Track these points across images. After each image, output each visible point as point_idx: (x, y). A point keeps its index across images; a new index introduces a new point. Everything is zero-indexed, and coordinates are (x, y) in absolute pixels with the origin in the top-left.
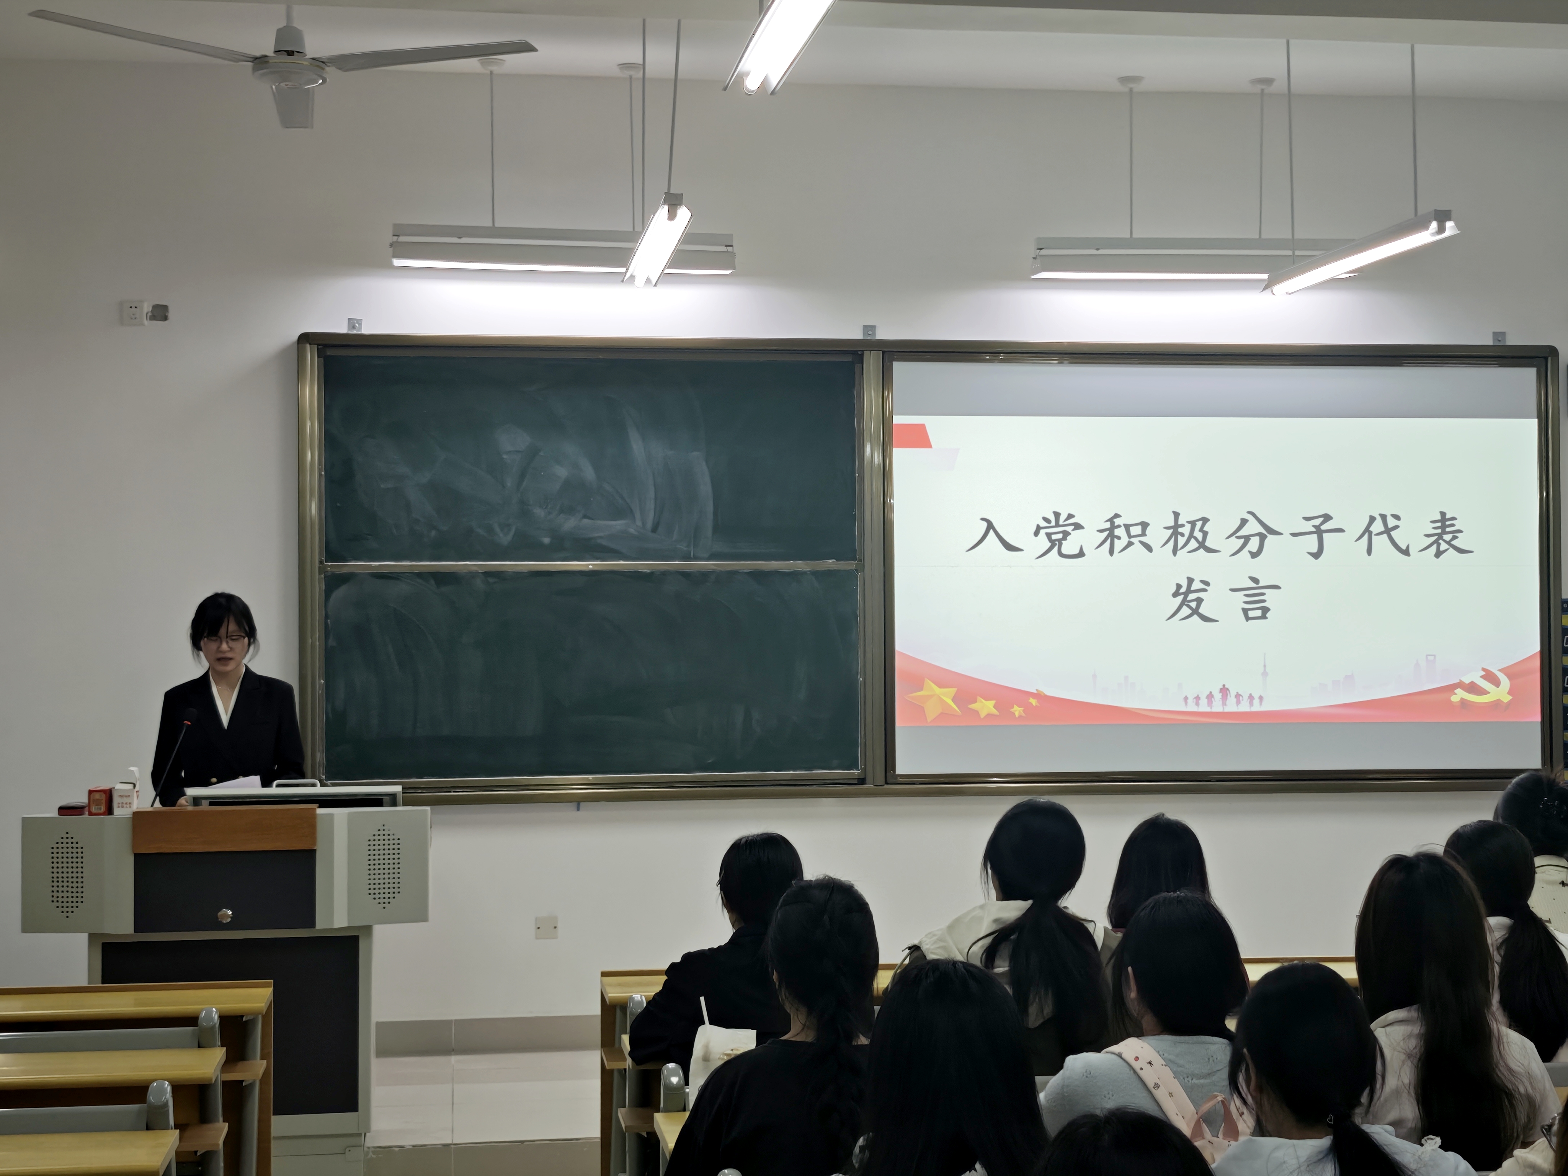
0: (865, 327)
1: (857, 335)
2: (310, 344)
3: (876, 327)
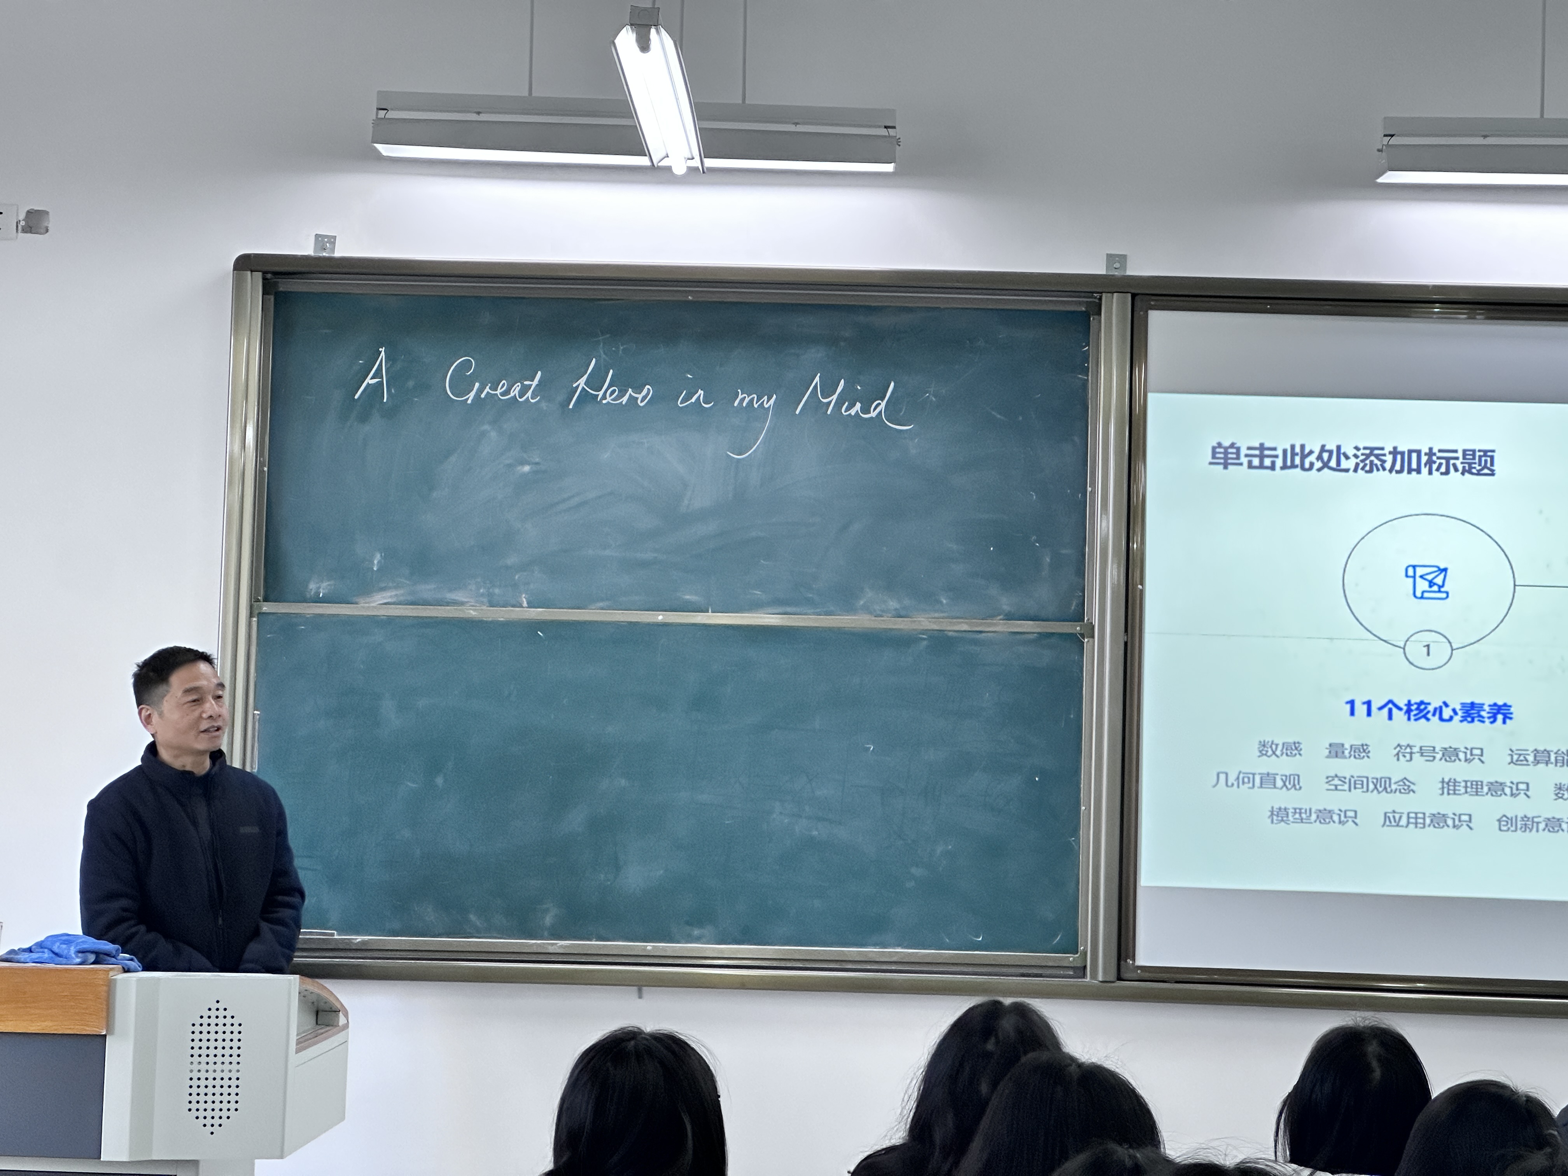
0: (1109, 256)
1: (1099, 269)
2: (252, 271)
3: (1128, 257)
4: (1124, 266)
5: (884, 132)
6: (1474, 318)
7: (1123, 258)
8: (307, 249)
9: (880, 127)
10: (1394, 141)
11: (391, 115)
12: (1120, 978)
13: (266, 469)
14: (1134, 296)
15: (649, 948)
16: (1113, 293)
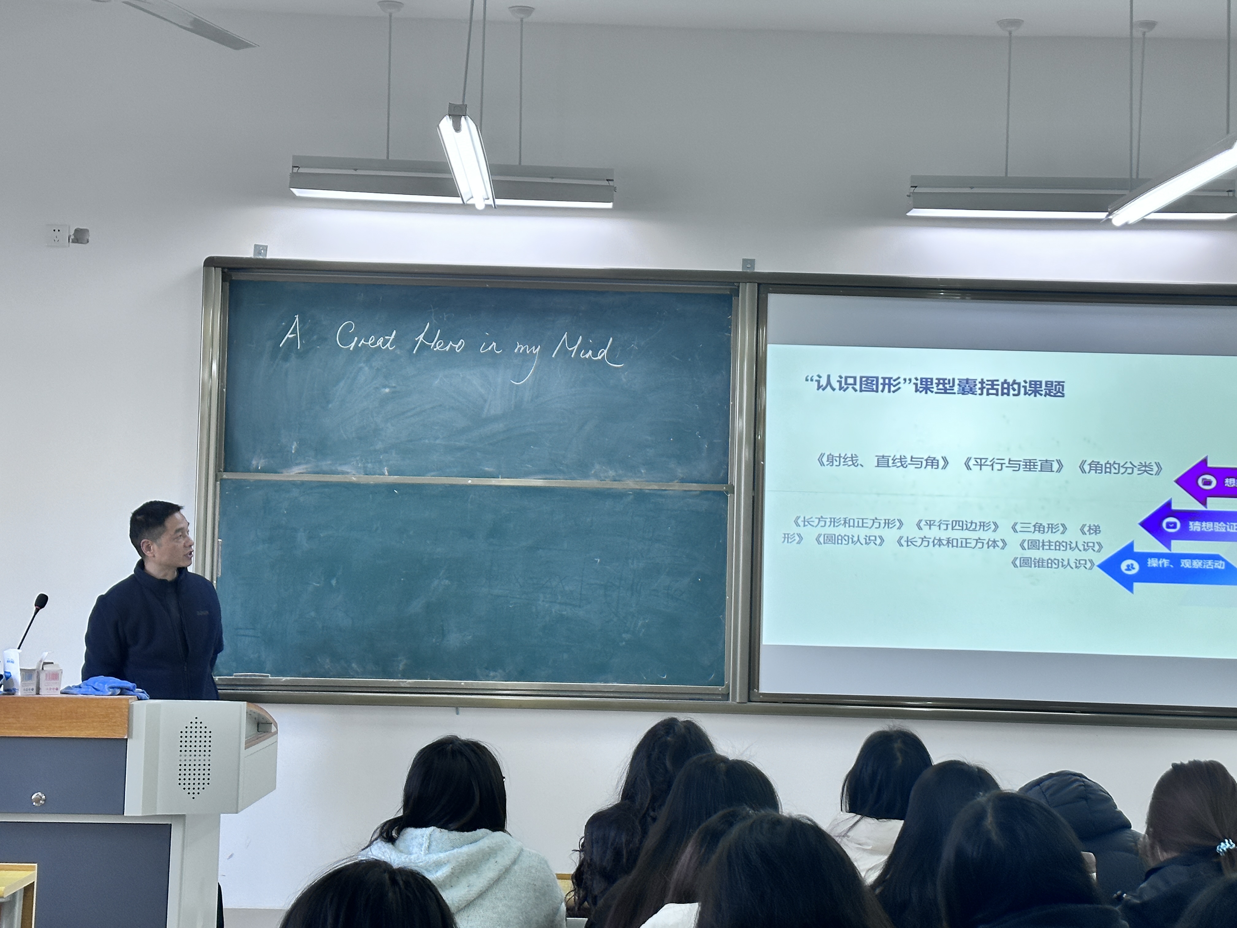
0: (744, 261)
1: (738, 268)
2: (215, 268)
3: (755, 261)
4: (753, 267)
5: (606, 183)
6: (964, 299)
7: (752, 262)
8: (249, 253)
9: (604, 180)
10: (917, 190)
11: (302, 170)
12: (750, 701)
13: (225, 390)
14: (759, 284)
15: (462, 684)
16: (746, 283)
